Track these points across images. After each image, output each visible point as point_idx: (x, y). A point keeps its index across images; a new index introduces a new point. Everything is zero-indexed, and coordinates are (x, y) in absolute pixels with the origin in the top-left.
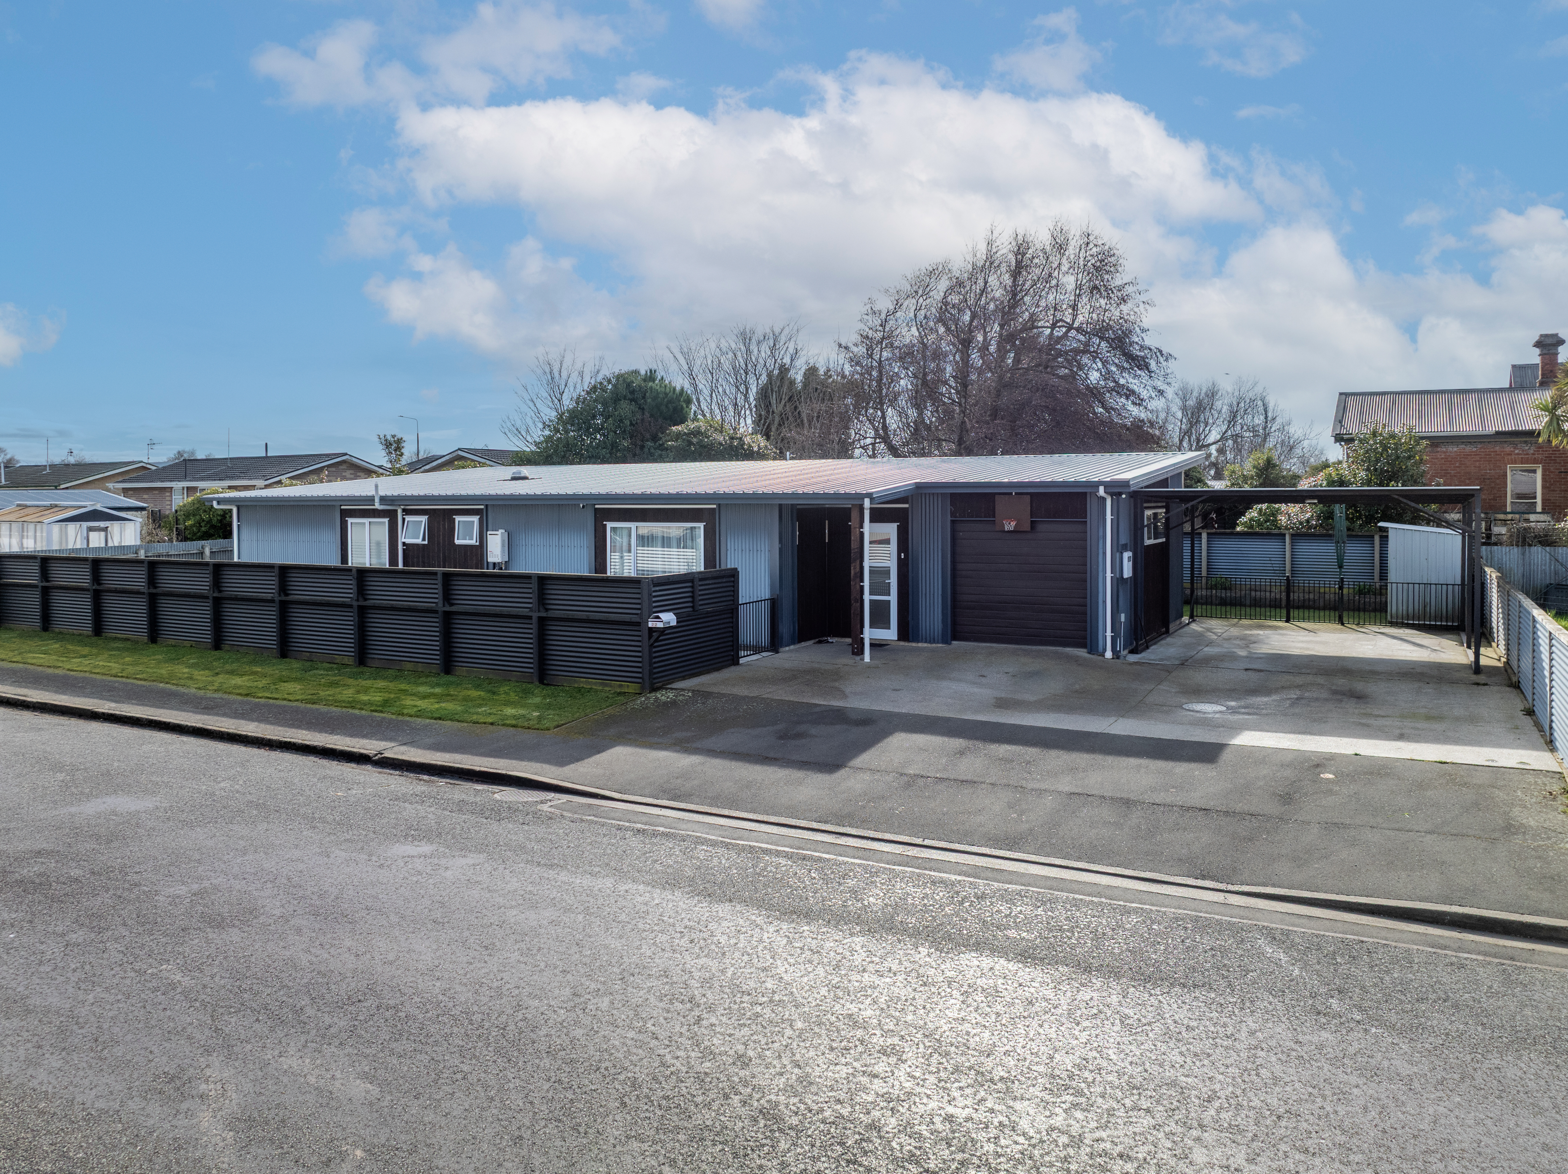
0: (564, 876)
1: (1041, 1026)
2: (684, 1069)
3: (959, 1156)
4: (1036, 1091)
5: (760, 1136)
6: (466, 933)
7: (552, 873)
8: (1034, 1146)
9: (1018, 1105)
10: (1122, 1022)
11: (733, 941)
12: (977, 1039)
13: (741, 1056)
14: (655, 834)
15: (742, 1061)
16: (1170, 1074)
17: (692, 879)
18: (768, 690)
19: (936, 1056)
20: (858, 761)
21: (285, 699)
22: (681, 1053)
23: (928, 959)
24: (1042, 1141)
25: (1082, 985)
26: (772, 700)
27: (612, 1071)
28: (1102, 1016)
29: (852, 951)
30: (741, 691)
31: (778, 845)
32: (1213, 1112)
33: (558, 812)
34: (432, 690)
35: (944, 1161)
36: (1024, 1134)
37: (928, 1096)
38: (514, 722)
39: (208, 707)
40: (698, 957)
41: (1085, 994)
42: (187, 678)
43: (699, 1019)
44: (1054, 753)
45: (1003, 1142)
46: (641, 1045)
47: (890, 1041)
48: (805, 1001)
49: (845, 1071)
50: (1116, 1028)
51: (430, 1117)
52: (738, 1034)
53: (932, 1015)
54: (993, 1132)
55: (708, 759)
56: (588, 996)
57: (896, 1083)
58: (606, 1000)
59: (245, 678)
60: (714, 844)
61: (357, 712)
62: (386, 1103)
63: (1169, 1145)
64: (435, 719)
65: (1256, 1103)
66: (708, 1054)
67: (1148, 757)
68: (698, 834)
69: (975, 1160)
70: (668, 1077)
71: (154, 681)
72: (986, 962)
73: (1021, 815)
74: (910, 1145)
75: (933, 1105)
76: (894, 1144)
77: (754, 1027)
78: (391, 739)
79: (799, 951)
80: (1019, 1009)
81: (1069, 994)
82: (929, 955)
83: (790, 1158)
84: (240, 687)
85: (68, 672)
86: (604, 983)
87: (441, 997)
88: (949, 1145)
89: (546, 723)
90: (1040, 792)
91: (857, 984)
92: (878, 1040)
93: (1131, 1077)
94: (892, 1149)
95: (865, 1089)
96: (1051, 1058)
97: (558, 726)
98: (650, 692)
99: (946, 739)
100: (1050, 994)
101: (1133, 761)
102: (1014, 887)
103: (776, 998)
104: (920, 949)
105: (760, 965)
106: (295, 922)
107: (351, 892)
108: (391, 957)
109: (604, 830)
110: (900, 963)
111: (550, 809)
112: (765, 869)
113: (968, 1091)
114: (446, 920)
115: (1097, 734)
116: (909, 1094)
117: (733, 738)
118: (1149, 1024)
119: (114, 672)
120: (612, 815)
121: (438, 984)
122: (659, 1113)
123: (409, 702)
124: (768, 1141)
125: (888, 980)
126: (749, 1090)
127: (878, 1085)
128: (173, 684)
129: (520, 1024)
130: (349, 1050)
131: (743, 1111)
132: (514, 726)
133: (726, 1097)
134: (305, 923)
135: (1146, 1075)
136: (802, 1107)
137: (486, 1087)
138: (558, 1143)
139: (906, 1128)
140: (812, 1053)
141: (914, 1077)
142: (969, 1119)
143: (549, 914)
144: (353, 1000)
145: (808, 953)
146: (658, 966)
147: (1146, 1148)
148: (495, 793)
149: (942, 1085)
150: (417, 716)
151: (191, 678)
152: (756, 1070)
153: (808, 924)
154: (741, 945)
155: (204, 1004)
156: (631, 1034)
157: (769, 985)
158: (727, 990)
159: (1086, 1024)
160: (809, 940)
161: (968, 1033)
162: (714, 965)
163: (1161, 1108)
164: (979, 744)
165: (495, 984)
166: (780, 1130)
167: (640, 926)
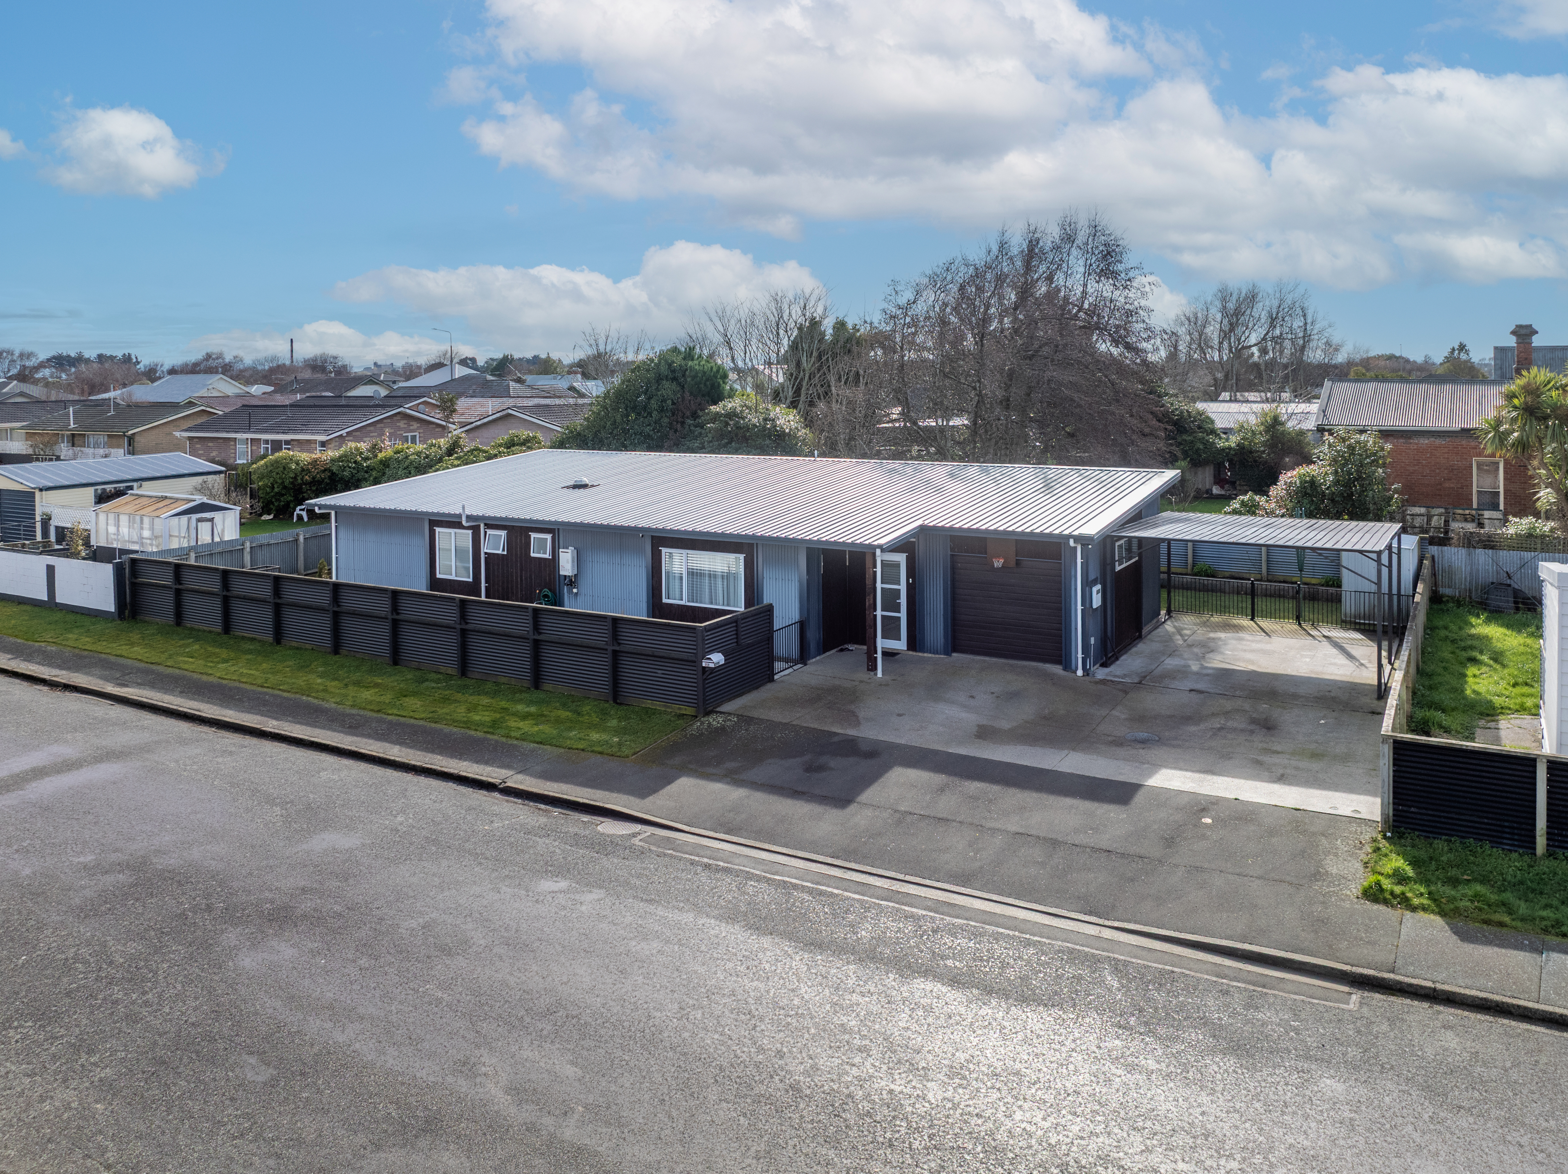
0: (660, 911)
1: (952, 1033)
2: (748, 1060)
3: (893, 1114)
4: (940, 1076)
5: (790, 1100)
6: (607, 961)
7: (651, 908)
8: (933, 1109)
9: (929, 1085)
10: (1000, 1031)
11: (774, 968)
12: (914, 1042)
13: (779, 1052)
14: (718, 869)
15: (780, 1054)
16: (1018, 1066)
17: (745, 914)
18: (798, 715)
19: (889, 1052)
20: (865, 797)
21: (411, 717)
22: (745, 1049)
23: (893, 983)
24: (938, 1106)
25: (984, 1004)
26: (802, 727)
27: (708, 1060)
28: (990, 1027)
29: (847, 976)
30: (777, 716)
31: (803, 880)
32: (1033, 1091)
33: (646, 846)
34: (527, 709)
35: (885, 1116)
36: (929, 1101)
37: (881, 1078)
38: (600, 749)
39: (353, 727)
40: (752, 981)
41: (985, 1011)
42: (323, 690)
43: (755, 1026)
44: (1012, 791)
45: (917, 1106)
46: (723, 1043)
47: (864, 1043)
48: (816, 1014)
49: (838, 1061)
50: (996, 1036)
51: (613, 1088)
52: (778, 1037)
53: (890, 1024)
54: (913, 1100)
55: (752, 792)
56: (689, 1010)
57: (865, 1070)
58: (700, 1012)
59: (372, 691)
60: (759, 879)
61: (473, 733)
62: (587, 1080)
63: (1004, 1109)
64: (538, 743)
65: (1059, 1085)
66: (761, 1050)
67: (1081, 798)
68: (748, 869)
69: (901, 1116)
70: (739, 1065)
71: (296, 693)
72: (929, 985)
73: (976, 854)
74: (867, 1106)
75: (883, 1083)
76: (860, 1106)
77: (786, 1032)
78: (508, 767)
79: (814, 976)
80: (942, 1021)
81: (974, 1011)
82: (894, 980)
83: (805, 1113)
84: (371, 702)
85: (221, 681)
86: (697, 1000)
87: (602, 1010)
88: (889, 1107)
89: (626, 751)
90: (994, 831)
91: (848, 1002)
92: (857, 1042)
93: (995, 1068)
94: (858, 1109)
95: (847, 1073)
96: (954, 1055)
97: (635, 754)
98: (704, 716)
99: (932, 775)
100: (963, 1010)
101: (1068, 801)
102: (960, 921)
103: (800, 1012)
104: (890, 975)
105: (791, 987)
106: (496, 950)
107: (524, 925)
108: (565, 979)
109: (681, 866)
110: (876, 986)
111: (640, 844)
112: (793, 905)
113: (903, 1075)
114: (592, 949)
115: (1048, 771)
116: (871, 1077)
117: (771, 769)
118: (1016, 1033)
119: (259, 682)
120: (686, 849)
121: (598, 1000)
122: (736, 1086)
123: (513, 723)
124: (794, 1104)
125: (867, 999)
126: (784, 1073)
127: (854, 1071)
128: (314, 697)
129: (652, 1029)
130: (558, 1046)
131: (781, 1086)
132: (601, 753)
133: (772, 1077)
134: (502, 951)
135: (1004, 1067)
136: (813, 1083)
137: (640, 1070)
138: (684, 1103)
139: (867, 1097)
140: (819, 1050)
141: (875, 1066)
142: (901, 1092)
143: (656, 945)
144: (550, 1012)
145: (820, 978)
146: (728, 988)
147: (991, 1111)
148: (597, 825)
149: (890, 1072)
150: (523, 740)
151: (325, 691)
152: (788, 1061)
153: (821, 954)
154: (778, 971)
155: (464, 1014)
156: (716, 1036)
157: (796, 1002)
158: (771, 1006)
159: (979, 1032)
160: (821, 967)
161: (909, 1038)
162: (762, 986)
163: (1006, 1088)
164: (957, 780)
165: (632, 1000)
166: (800, 1097)
167: (715, 955)
